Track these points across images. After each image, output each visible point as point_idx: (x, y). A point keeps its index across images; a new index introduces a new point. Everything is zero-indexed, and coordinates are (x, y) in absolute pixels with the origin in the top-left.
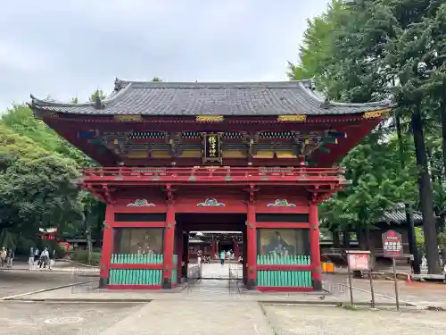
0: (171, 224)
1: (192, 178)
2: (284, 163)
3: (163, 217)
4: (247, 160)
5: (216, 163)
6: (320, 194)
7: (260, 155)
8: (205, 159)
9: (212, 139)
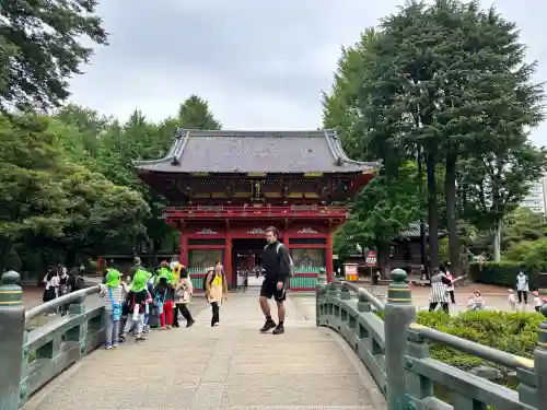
0: (229, 247)
1: (244, 215)
2: (309, 202)
3: (223, 241)
4: (283, 199)
5: (260, 202)
6: (333, 225)
7: (293, 195)
8: (252, 199)
9: (257, 185)
